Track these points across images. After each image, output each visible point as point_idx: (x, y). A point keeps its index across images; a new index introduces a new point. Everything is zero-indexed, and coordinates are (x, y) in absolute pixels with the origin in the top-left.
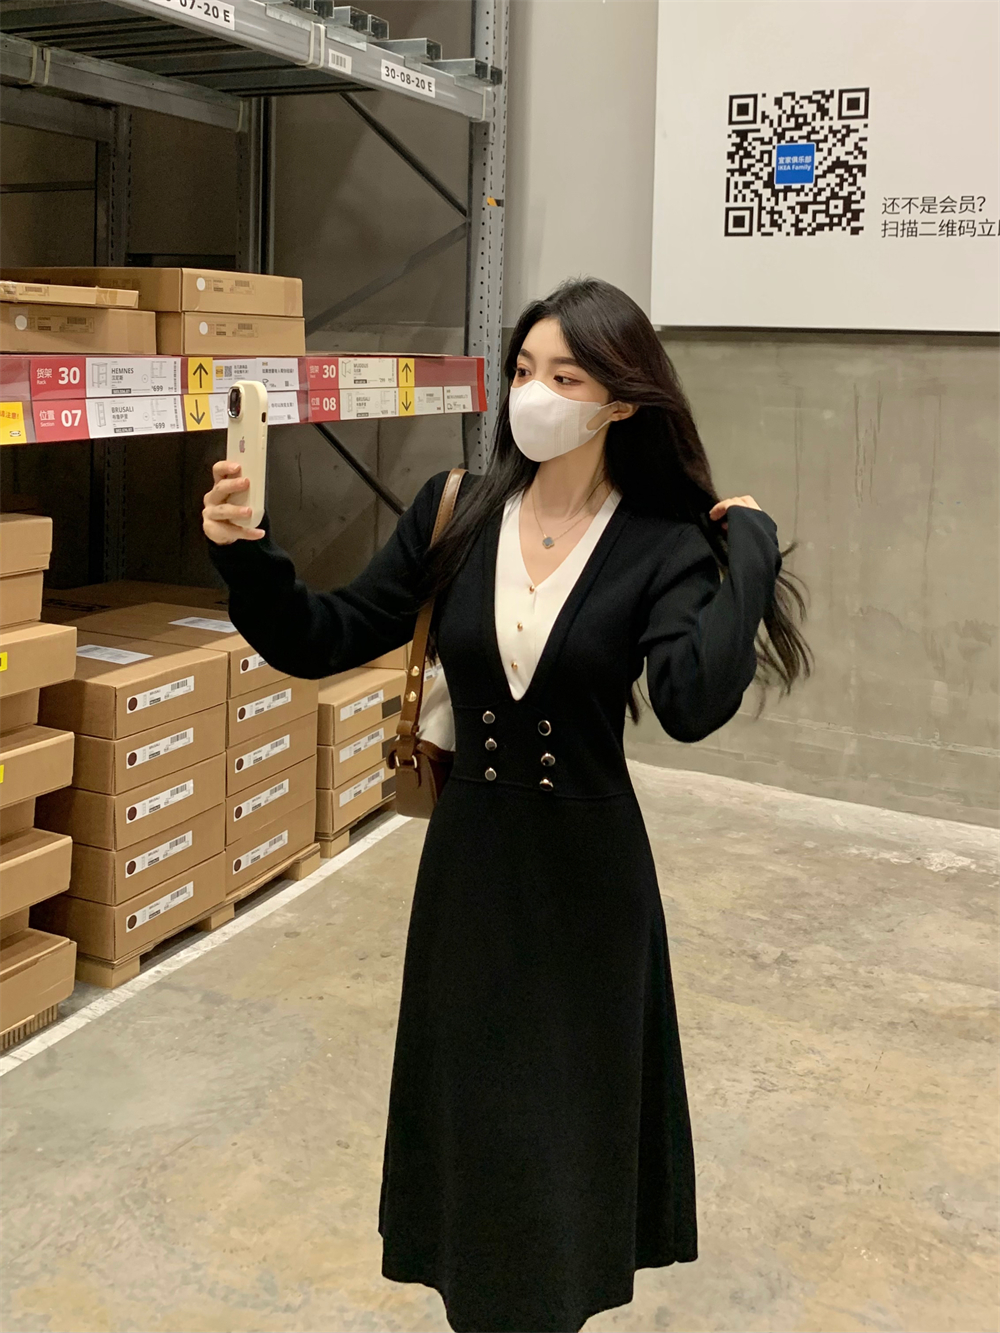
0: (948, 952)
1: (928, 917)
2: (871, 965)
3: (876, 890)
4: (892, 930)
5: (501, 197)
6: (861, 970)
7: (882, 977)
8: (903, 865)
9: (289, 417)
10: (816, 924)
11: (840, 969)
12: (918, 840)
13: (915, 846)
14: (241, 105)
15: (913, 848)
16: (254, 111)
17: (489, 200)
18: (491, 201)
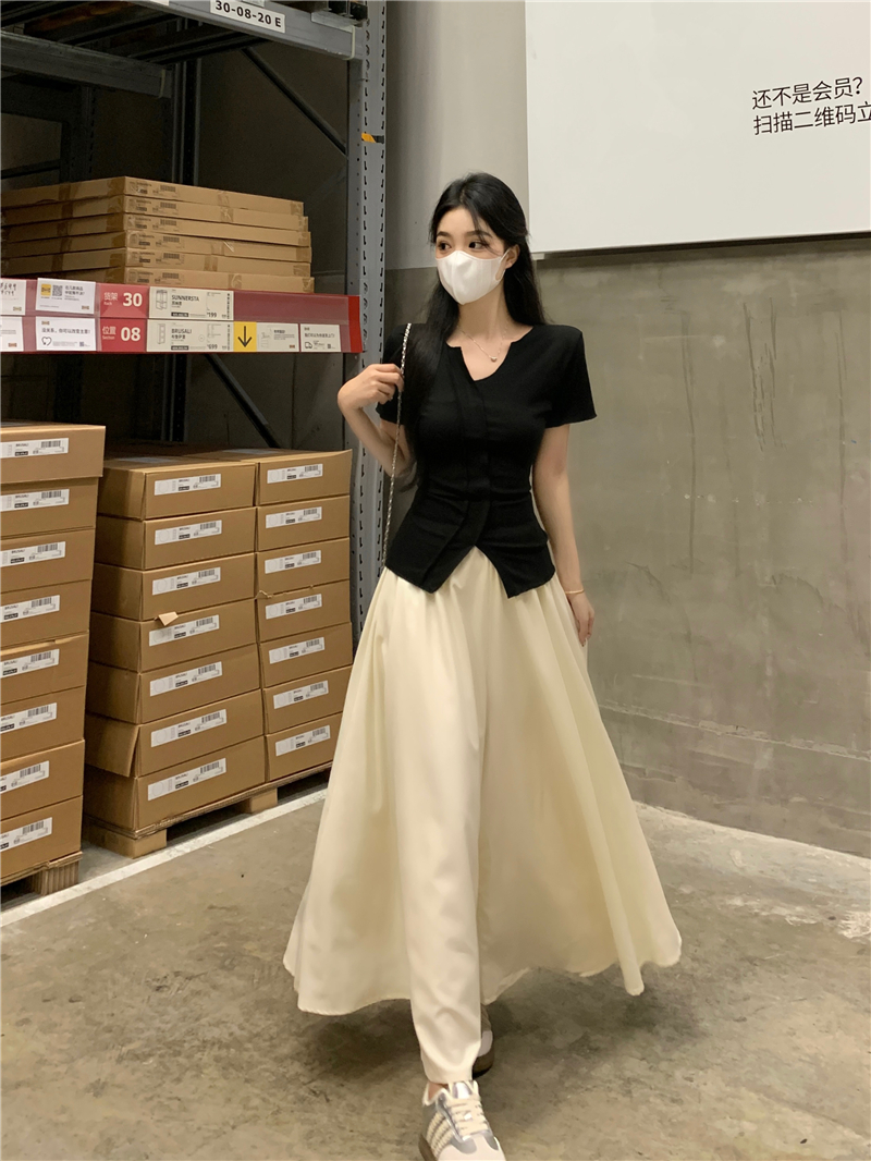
0: (814, 1061)
1: (806, 1004)
4: (744, 1020)
5: (382, 133)
6: (678, 1074)
7: (702, 1087)
8: (806, 925)
11: (650, 1068)
12: (845, 892)
13: (837, 900)
14: (163, 72)
15: (831, 903)
16: (176, 77)
17: (363, 136)
18: (367, 137)
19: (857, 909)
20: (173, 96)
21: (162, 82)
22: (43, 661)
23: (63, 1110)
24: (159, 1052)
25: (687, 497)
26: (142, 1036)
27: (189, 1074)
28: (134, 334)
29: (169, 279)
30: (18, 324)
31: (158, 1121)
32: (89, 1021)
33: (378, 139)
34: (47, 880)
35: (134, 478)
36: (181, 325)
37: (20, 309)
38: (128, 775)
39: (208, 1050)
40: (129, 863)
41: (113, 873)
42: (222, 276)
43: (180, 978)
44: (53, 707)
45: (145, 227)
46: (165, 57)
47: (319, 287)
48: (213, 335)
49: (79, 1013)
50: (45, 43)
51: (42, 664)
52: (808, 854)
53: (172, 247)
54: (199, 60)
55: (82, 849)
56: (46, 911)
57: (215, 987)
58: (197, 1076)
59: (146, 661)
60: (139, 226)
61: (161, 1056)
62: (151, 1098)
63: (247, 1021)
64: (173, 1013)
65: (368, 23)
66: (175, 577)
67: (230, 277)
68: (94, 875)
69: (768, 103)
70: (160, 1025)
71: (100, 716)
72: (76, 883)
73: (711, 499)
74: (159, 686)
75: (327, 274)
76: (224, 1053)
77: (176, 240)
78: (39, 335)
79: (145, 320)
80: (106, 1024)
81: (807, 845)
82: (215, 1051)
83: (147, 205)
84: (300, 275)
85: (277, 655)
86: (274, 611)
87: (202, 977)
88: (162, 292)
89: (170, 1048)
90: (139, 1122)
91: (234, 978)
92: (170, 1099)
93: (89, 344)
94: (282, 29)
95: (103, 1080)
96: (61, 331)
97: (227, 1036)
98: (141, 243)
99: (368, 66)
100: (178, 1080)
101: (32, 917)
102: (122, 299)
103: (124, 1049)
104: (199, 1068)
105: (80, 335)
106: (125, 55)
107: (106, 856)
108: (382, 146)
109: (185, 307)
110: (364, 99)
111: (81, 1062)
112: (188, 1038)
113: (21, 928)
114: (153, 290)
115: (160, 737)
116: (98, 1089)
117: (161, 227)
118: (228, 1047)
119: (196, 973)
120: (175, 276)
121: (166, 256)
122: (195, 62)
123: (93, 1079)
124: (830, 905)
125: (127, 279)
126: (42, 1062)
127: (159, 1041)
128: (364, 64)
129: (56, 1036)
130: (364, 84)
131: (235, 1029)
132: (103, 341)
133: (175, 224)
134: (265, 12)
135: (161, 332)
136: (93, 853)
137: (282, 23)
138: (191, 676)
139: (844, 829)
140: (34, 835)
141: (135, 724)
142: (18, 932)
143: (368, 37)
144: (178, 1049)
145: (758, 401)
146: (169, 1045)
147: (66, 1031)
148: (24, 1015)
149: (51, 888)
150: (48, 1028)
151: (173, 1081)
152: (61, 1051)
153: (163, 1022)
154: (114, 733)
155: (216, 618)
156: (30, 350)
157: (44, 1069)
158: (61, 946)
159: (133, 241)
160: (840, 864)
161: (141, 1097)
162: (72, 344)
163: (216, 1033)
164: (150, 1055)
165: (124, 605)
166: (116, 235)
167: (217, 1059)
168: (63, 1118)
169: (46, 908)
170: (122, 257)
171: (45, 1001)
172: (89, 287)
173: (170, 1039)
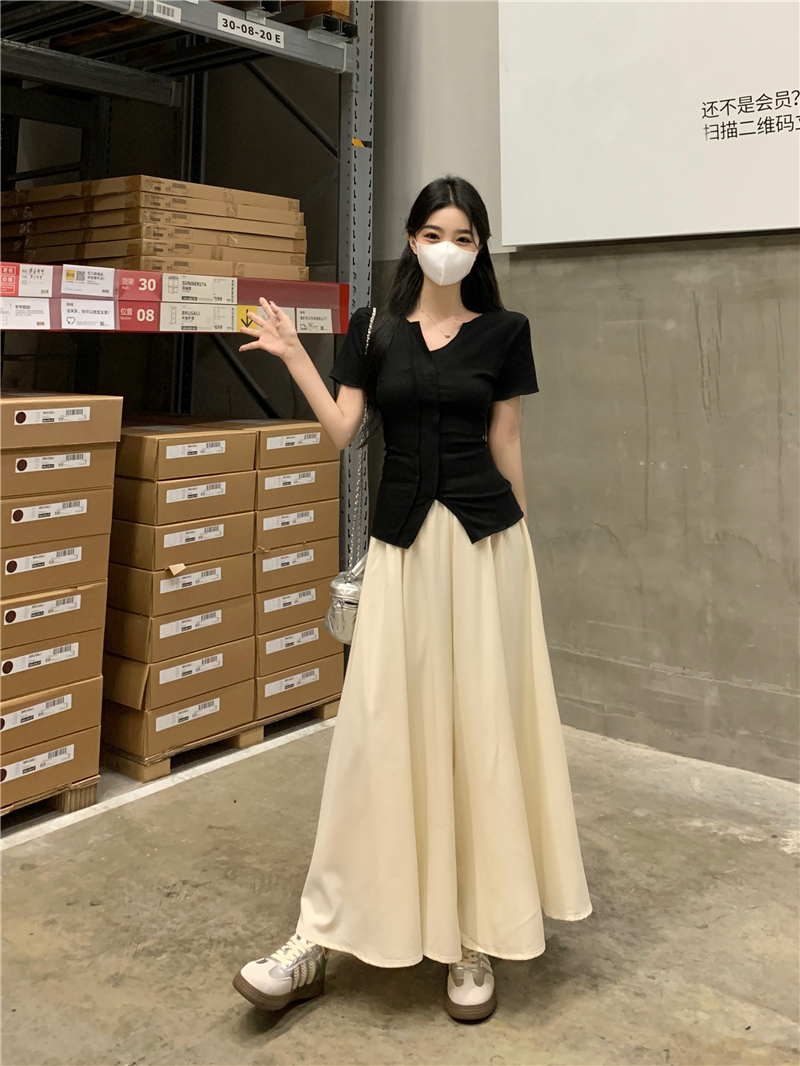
2: (657, 968)
3: (704, 874)
5: (370, 139)
6: (641, 972)
8: (753, 842)
9: (102, 324)
10: (608, 909)
12: (784, 814)
13: (777, 820)
14: (174, 84)
15: (773, 823)
16: (186, 88)
17: (353, 141)
18: (356, 143)
19: (793, 829)
20: (182, 103)
21: (172, 92)
22: (66, 605)
23: (87, 998)
24: (171, 949)
25: (642, 463)
26: (155, 935)
27: (198, 968)
28: (149, 315)
29: (180, 267)
30: (45, 306)
31: (172, 1008)
32: (108, 921)
33: (366, 144)
34: (69, 799)
35: (148, 444)
36: (190, 308)
37: (47, 292)
38: (140, 708)
39: (214, 947)
40: (141, 787)
41: (126, 794)
42: (226, 264)
43: (187, 886)
44: (75, 646)
45: (159, 220)
46: (175, 70)
47: (312, 276)
48: (219, 317)
49: (98, 915)
50: (69, 56)
51: (65, 608)
52: (753, 780)
53: (182, 239)
54: (206, 73)
55: (100, 773)
56: (69, 827)
57: (220, 894)
58: (205, 970)
59: (157, 607)
60: (154, 220)
61: (173, 952)
62: (165, 988)
63: (249, 922)
64: (183, 916)
65: (358, 40)
66: (184, 533)
67: (235, 265)
68: (110, 796)
69: (715, 113)
70: (170, 926)
71: (115, 655)
72: (95, 803)
73: (663, 465)
74: (168, 630)
75: (319, 265)
76: (229, 950)
77: (187, 232)
78: (64, 315)
79: (159, 303)
80: (123, 924)
81: (752, 773)
82: (221, 948)
83: (160, 201)
84: (296, 264)
85: (271, 605)
86: (270, 565)
87: (207, 885)
88: (174, 278)
89: (180, 945)
90: (153, 1009)
91: (237, 887)
92: (181, 989)
93: (110, 324)
94: (281, 45)
95: (121, 973)
96: (83, 311)
97: (232, 935)
98: (155, 234)
99: (358, 79)
100: (189, 973)
101: (56, 832)
102: (140, 284)
103: (140, 947)
104: (206, 964)
105: (100, 315)
106: (140, 68)
107: (120, 780)
108: (370, 151)
109: (195, 292)
110: (354, 108)
111: (102, 956)
112: (196, 937)
113: (47, 842)
114: (166, 276)
115: (168, 675)
116: (117, 980)
117: (173, 220)
118: (233, 944)
119: (202, 882)
120: (186, 264)
121: (177, 246)
122: (202, 75)
123: (113, 972)
124: (772, 823)
125: (143, 266)
126: (67, 957)
127: (171, 939)
128: (355, 77)
129: (79, 934)
130: (354, 95)
131: (239, 929)
132: (121, 321)
133: (185, 217)
134: (267, 30)
135: (172, 313)
136: (109, 777)
137: (281, 39)
138: (195, 622)
139: (781, 758)
140: (59, 760)
141: (146, 663)
142: (44, 845)
143: (358, 53)
144: (188, 946)
145: (705, 379)
146: (180, 943)
147: (87, 931)
148: (51, 917)
149: (73, 807)
150: (72, 928)
151: (183, 974)
152: (83, 948)
153: (173, 923)
154: (129, 669)
155: (218, 570)
156: (56, 328)
157: (69, 963)
158: (82, 857)
159: (148, 232)
160: (779, 789)
161: (155, 988)
162: (94, 324)
163: (222, 932)
164: (163, 951)
165: (138, 557)
166: (134, 226)
167: (223, 956)
168: (87, 1005)
169: (69, 824)
170: (138, 247)
171: (68, 904)
172: (108, 273)
173: (181, 938)
